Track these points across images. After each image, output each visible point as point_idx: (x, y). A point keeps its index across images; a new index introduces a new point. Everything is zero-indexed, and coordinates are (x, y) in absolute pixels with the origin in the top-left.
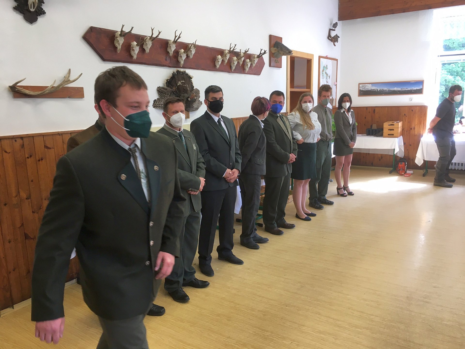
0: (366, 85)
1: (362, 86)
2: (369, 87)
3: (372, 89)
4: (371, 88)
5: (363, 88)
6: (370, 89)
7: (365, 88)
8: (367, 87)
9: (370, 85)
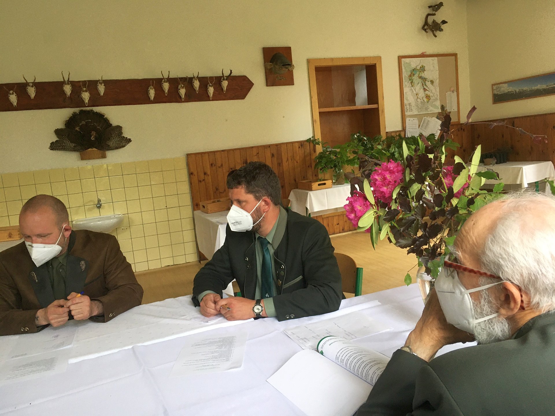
0: (501, 85)
1: (496, 88)
2: (505, 89)
3: (509, 91)
4: (508, 89)
5: (497, 91)
6: (506, 91)
7: (499, 91)
8: (502, 89)
9: (506, 85)
